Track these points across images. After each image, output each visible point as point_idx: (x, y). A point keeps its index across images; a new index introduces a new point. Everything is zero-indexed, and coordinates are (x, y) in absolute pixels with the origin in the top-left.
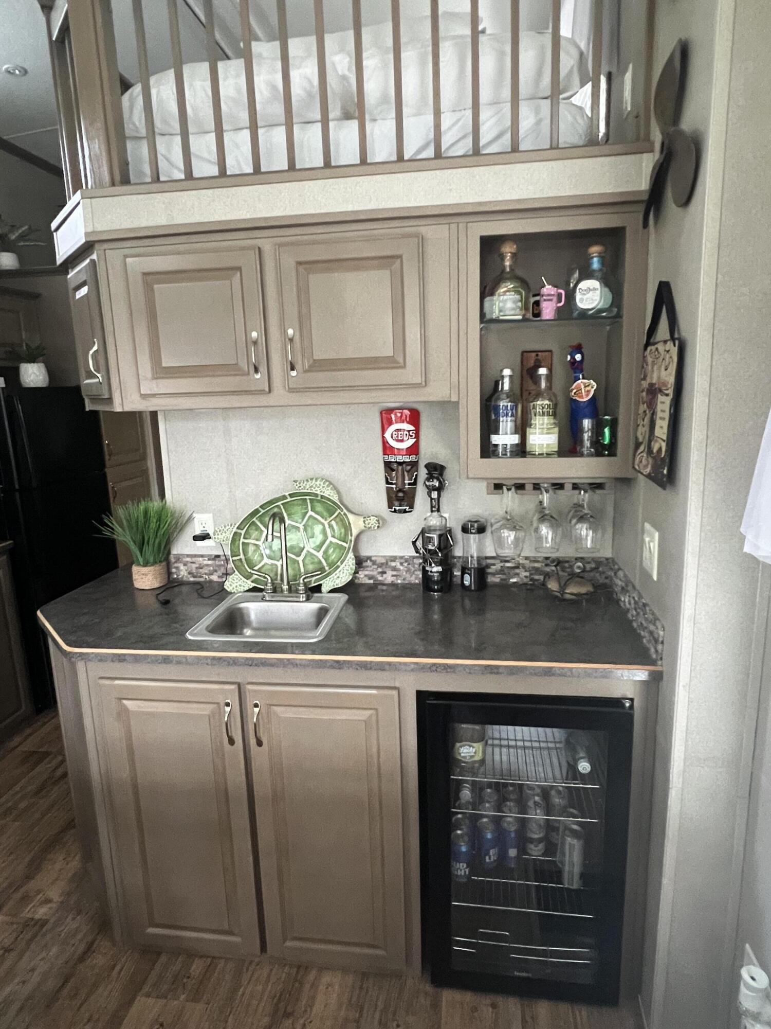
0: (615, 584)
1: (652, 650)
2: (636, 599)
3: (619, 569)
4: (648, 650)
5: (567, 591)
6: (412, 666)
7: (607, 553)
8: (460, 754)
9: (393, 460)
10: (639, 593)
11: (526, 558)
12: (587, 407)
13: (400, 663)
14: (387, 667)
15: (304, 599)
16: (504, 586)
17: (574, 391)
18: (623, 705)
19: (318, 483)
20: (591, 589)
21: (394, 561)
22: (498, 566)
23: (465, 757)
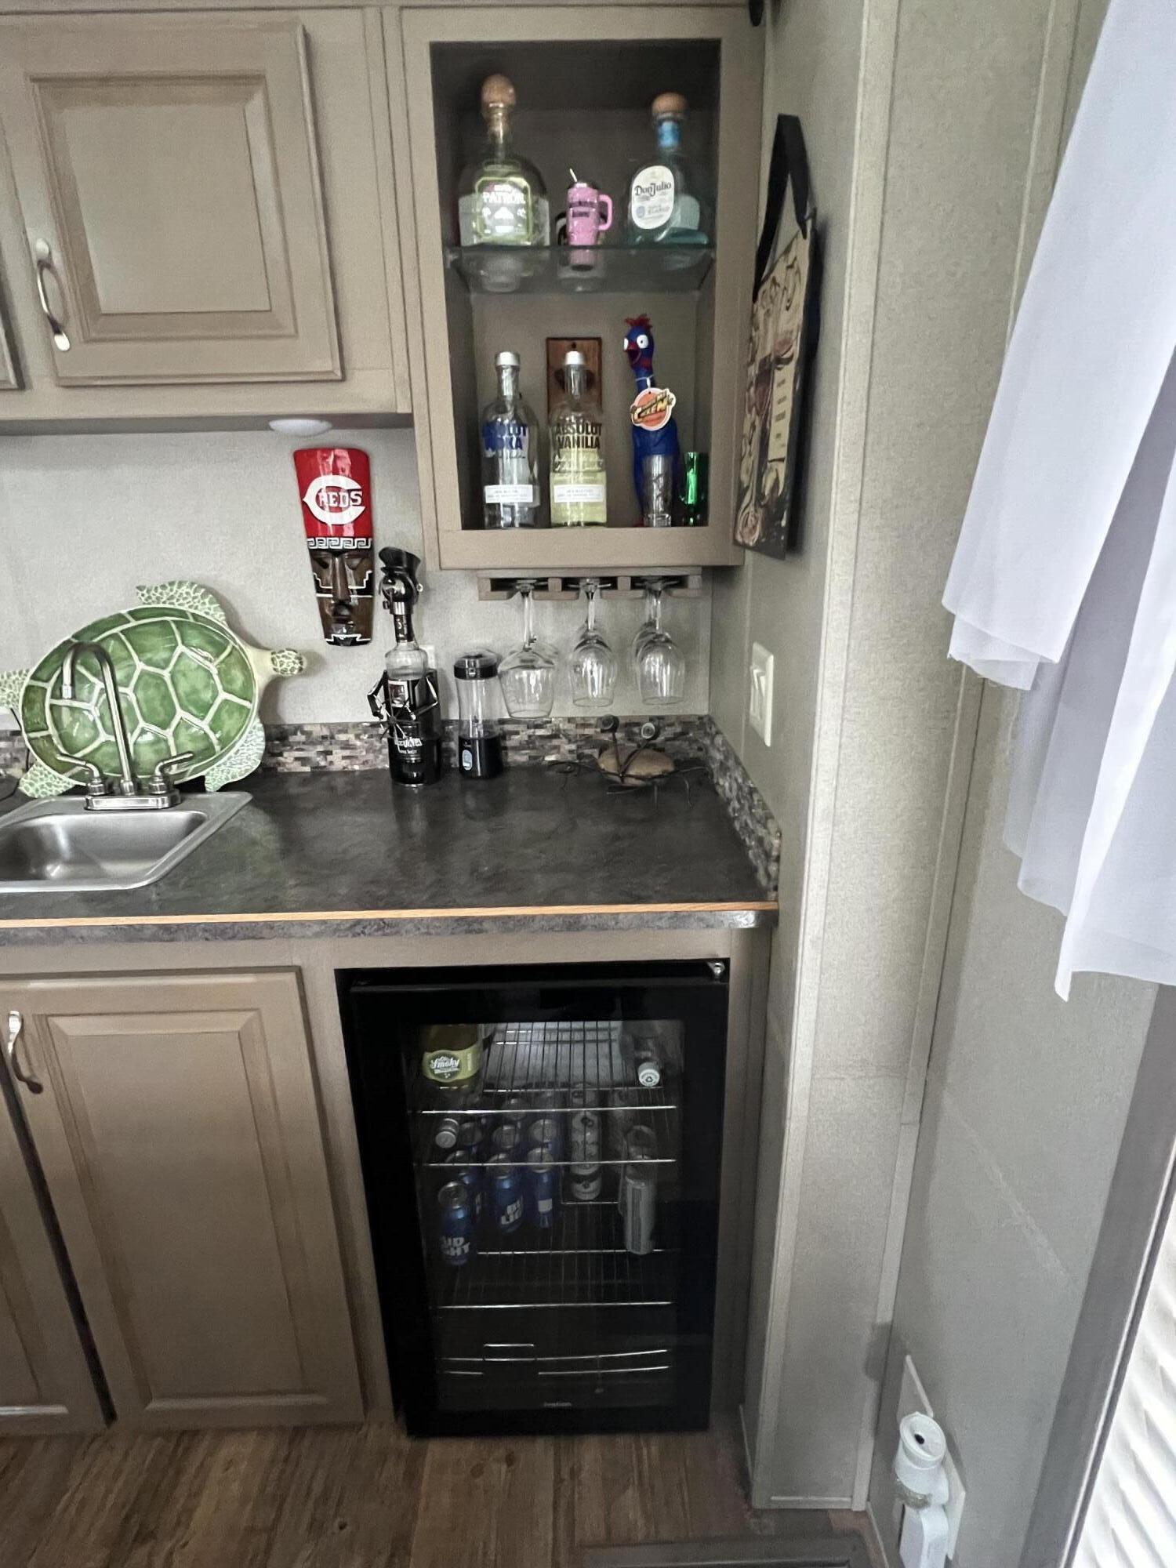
0: (711, 758)
1: (761, 872)
2: (740, 780)
3: (718, 733)
4: (756, 870)
5: (631, 772)
6: (316, 928)
7: (699, 707)
8: (432, 1071)
9: (324, 547)
10: (743, 768)
11: (570, 720)
12: (661, 439)
13: (291, 923)
14: (266, 932)
15: (166, 805)
16: (536, 769)
17: (639, 410)
18: (711, 973)
19: (184, 589)
20: (670, 768)
21: (346, 732)
22: (524, 735)
23: (441, 1075)
